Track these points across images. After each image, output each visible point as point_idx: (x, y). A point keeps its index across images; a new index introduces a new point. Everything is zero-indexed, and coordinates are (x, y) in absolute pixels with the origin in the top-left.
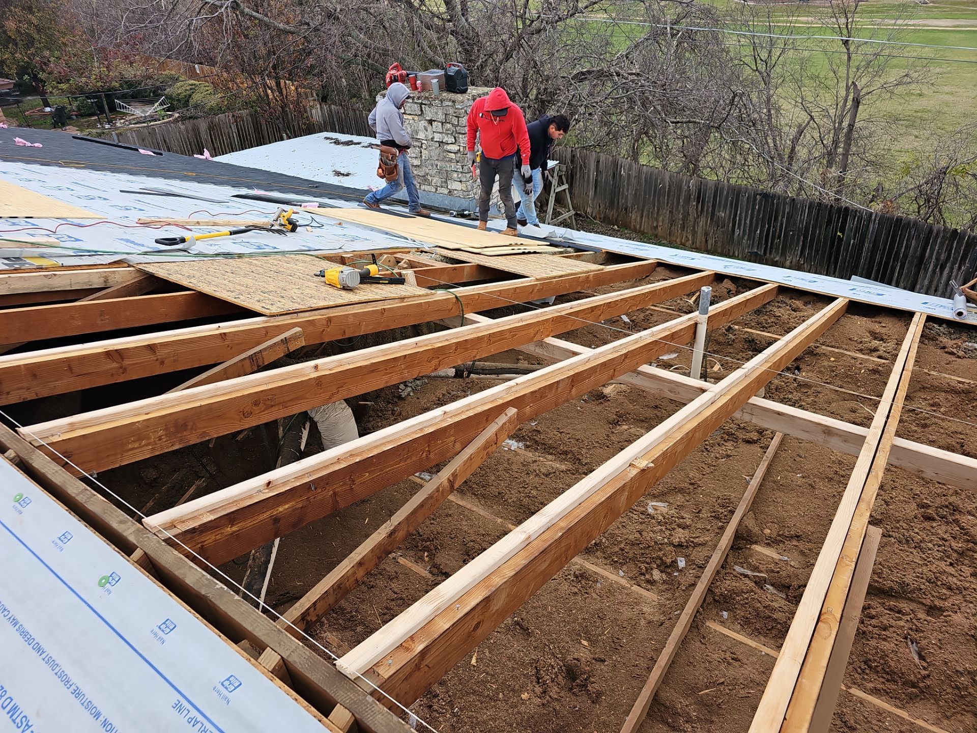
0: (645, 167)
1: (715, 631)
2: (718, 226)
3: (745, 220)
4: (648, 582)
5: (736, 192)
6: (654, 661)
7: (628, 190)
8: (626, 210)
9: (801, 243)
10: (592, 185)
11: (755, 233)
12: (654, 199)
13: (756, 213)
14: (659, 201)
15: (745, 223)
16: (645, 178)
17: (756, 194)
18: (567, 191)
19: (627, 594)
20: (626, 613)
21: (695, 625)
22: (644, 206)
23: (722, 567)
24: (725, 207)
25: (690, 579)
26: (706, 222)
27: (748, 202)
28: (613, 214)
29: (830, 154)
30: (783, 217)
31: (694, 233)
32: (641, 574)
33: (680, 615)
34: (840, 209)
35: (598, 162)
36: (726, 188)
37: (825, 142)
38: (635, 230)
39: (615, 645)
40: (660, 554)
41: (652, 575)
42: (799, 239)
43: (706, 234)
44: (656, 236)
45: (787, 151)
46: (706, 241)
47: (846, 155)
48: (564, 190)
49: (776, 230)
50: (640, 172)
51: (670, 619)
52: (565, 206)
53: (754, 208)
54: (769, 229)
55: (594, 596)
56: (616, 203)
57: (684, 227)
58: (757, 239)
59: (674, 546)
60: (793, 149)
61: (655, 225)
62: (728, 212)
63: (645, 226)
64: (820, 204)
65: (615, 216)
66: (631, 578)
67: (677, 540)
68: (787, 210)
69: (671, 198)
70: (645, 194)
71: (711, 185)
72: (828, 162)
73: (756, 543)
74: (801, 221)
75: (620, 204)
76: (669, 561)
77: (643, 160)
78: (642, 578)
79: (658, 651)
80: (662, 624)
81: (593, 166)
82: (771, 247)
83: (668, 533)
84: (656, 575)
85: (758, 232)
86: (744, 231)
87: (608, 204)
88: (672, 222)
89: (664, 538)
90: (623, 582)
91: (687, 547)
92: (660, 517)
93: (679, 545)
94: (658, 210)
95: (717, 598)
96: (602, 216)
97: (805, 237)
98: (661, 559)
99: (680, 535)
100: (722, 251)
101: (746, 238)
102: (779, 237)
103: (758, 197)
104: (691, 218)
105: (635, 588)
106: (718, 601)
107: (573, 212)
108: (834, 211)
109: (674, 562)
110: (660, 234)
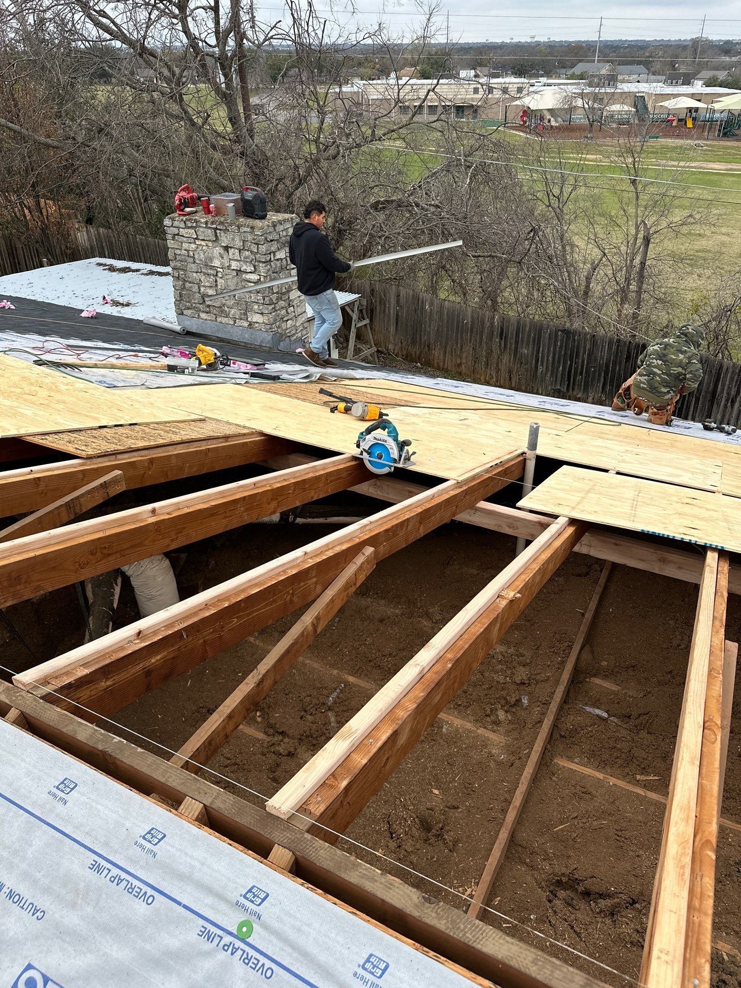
0: (446, 302)
1: (564, 767)
2: (522, 363)
3: (548, 357)
4: (494, 723)
5: (538, 330)
6: (508, 802)
7: (430, 327)
8: (429, 346)
9: (602, 379)
10: (393, 320)
11: (557, 371)
12: (457, 335)
13: (558, 349)
14: (462, 338)
15: (548, 360)
16: (447, 313)
17: (557, 331)
18: (368, 327)
19: (473, 738)
20: (475, 756)
21: (544, 762)
22: (446, 343)
23: (565, 702)
24: (528, 344)
25: (535, 717)
26: (510, 359)
27: (550, 337)
28: (415, 351)
30: (584, 353)
31: (498, 370)
32: (487, 716)
33: (530, 753)
34: (637, 345)
35: (398, 296)
36: (528, 324)
38: (438, 368)
39: (468, 790)
40: (504, 693)
41: (497, 716)
42: (600, 375)
43: (510, 372)
44: (460, 374)
45: (583, 288)
46: (510, 378)
47: (639, 292)
48: (365, 325)
49: (578, 367)
50: (441, 307)
51: (520, 758)
53: (555, 345)
54: (571, 365)
55: (441, 741)
56: (418, 340)
57: (487, 365)
58: (559, 376)
59: (518, 684)
60: (588, 286)
61: (458, 362)
62: (531, 349)
63: (449, 364)
64: (619, 341)
65: (418, 353)
66: (477, 721)
67: (520, 678)
68: (588, 346)
69: (474, 335)
70: (448, 331)
71: (513, 320)
72: (621, 299)
73: (595, 676)
74: (602, 357)
75: (423, 340)
76: (513, 700)
77: (442, 295)
78: (488, 719)
79: (512, 791)
80: (512, 765)
81: (393, 301)
82: (574, 384)
83: (509, 672)
84: (501, 715)
85: (561, 369)
86: (547, 368)
87: (410, 341)
88: (476, 360)
89: (506, 677)
90: (469, 726)
91: (529, 684)
92: (500, 657)
93: (521, 683)
94: (462, 347)
95: (563, 733)
96: (404, 353)
97: (606, 373)
98: (505, 699)
99: (522, 674)
100: (526, 388)
101: (549, 375)
102: (581, 374)
103: (560, 333)
104: (495, 355)
105: (481, 731)
106: (563, 737)
107: (374, 349)
108: (633, 347)
109: (519, 701)
110: (464, 372)
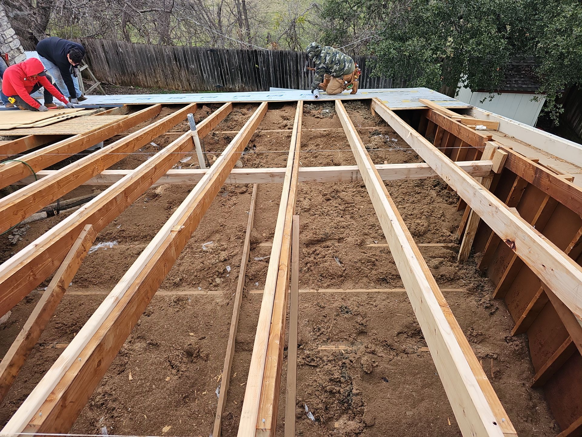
0: (136, 44)
1: (255, 294)
2: (193, 74)
4: (215, 286)
5: (196, 51)
8: (134, 74)
9: (240, 75)
10: (105, 62)
11: (214, 75)
12: (149, 64)
13: (211, 62)
14: (152, 65)
15: (207, 69)
16: (138, 51)
17: (207, 51)
19: (206, 298)
20: (209, 307)
21: (244, 296)
22: (144, 70)
23: (249, 261)
24: (193, 62)
25: (235, 274)
26: (186, 73)
27: (204, 56)
28: (126, 79)
29: (238, 19)
30: (226, 62)
33: (235, 295)
34: (252, 52)
36: (189, 50)
37: (234, 13)
38: (145, 87)
39: (208, 326)
40: (216, 269)
41: (216, 282)
42: (238, 73)
47: (246, 19)
49: (225, 70)
50: (133, 48)
51: (231, 299)
52: (91, 80)
53: (209, 60)
54: (221, 70)
55: (189, 307)
56: (126, 72)
57: (174, 79)
58: (216, 77)
61: (156, 81)
62: (195, 64)
63: (150, 83)
64: (241, 51)
65: (129, 80)
66: (206, 288)
67: (223, 258)
68: (226, 57)
69: (159, 62)
70: (142, 62)
71: (180, 49)
72: (239, 25)
73: (261, 242)
74: (236, 63)
75: (129, 71)
76: (222, 271)
78: (211, 285)
79: (230, 318)
80: (228, 304)
82: (226, 81)
84: (218, 280)
85: (216, 73)
86: (208, 74)
87: (121, 73)
89: (216, 260)
90: (203, 292)
91: (229, 259)
92: (211, 250)
96: (120, 82)
98: (218, 271)
99: (223, 255)
100: (201, 90)
101: (211, 78)
103: (209, 52)
105: (210, 293)
106: (252, 279)
107: (98, 83)
108: (250, 53)
109: (225, 270)
